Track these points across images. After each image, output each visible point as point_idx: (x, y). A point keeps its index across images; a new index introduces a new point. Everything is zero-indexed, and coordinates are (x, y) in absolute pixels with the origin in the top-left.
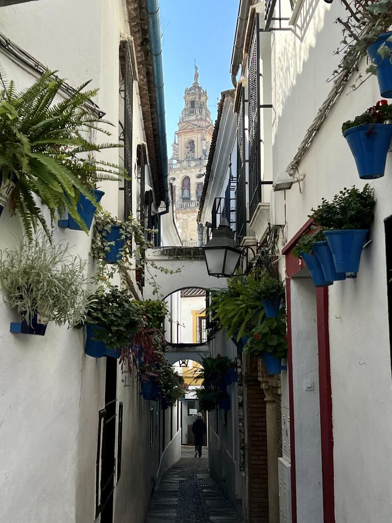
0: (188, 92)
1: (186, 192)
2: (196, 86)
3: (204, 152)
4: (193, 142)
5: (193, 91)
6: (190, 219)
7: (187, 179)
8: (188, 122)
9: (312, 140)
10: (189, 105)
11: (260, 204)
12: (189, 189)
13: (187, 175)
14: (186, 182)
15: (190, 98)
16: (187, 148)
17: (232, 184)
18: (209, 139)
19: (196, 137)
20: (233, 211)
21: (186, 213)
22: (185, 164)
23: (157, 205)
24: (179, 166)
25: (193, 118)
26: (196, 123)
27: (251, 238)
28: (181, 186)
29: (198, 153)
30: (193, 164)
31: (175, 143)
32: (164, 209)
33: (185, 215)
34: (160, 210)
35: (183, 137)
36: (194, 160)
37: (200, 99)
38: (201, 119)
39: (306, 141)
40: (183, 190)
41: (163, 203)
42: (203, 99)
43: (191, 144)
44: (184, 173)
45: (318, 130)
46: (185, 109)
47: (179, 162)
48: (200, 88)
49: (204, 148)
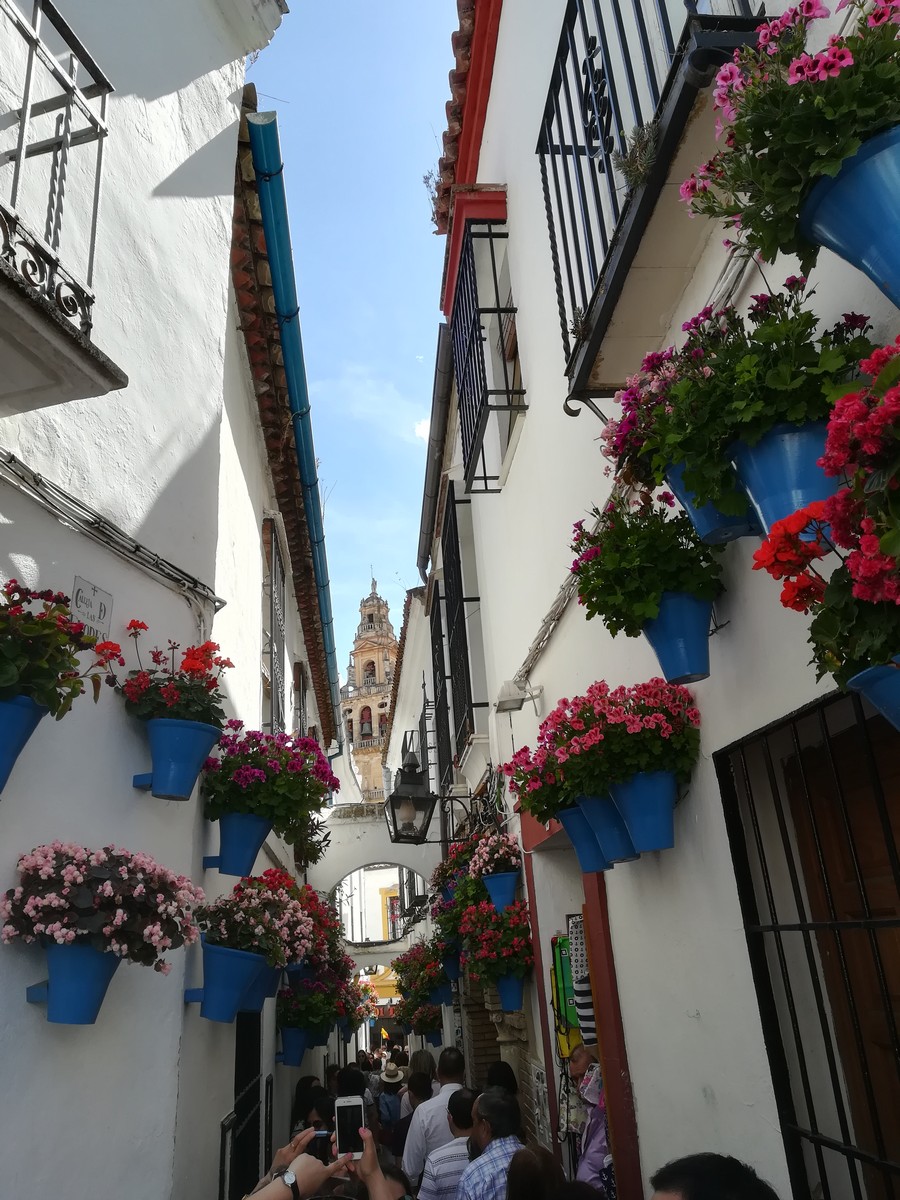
0: (364, 603)
1: (366, 726)
2: (374, 596)
3: (387, 674)
4: (373, 663)
5: (371, 603)
6: (372, 762)
7: (367, 710)
8: (367, 639)
9: (549, 636)
10: (367, 619)
11: (472, 736)
12: (371, 723)
13: (367, 705)
14: (366, 713)
15: (368, 611)
16: (366, 671)
17: (428, 711)
18: (393, 659)
19: (376, 657)
20: (431, 748)
21: (367, 753)
22: (364, 691)
23: (328, 745)
24: (356, 693)
25: (371, 634)
26: (376, 640)
27: (461, 785)
28: (359, 718)
29: (380, 676)
30: (374, 690)
31: (351, 665)
32: (337, 751)
33: (366, 757)
34: (331, 752)
35: (360, 658)
36: (376, 686)
37: (379, 611)
38: (382, 636)
39: (540, 639)
40: (362, 724)
41: (334, 743)
42: (383, 611)
43: (371, 667)
44: (363, 703)
45: (558, 620)
46: (361, 624)
47: (357, 689)
48: (379, 599)
49: (388, 670)
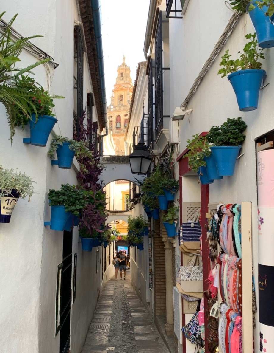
0: (119, 68)
1: (118, 124)
2: (124, 64)
3: (128, 101)
4: (122, 96)
6: (121, 139)
7: (119, 116)
8: (120, 85)
9: (198, 87)
10: (120, 75)
11: (162, 130)
12: (120, 123)
13: (119, 114)
14: (118, 119)
15: (121, 71)
16: (119, 99)
17: (144, 118)
18: (131, 94)
20: (145, 134)
22: (118, 108)
23: (101, 131)
24: (114, 109)
25: (122, 82)
26: (124, 85)
27: (156, 150)
28: (115, 120)
29: (125, 102)
30: (122, 108)
31: (112, 96)
32: (105, 133)
33: (118, 137)
34: (103, 133)
35: (117, 93)
36: (123, 106)
37: (126, 71)
38: (127, 83)
39: (193, 88)
41: (104, 130)
42: (127, 72)
43: (121, 98)
44: (117, 113)
45: (202, 80)
46: (118, 77)
47: (115, 107)
48: (126, 66)
49: (129, 99)
